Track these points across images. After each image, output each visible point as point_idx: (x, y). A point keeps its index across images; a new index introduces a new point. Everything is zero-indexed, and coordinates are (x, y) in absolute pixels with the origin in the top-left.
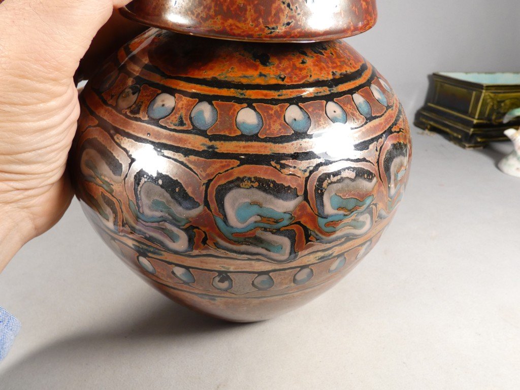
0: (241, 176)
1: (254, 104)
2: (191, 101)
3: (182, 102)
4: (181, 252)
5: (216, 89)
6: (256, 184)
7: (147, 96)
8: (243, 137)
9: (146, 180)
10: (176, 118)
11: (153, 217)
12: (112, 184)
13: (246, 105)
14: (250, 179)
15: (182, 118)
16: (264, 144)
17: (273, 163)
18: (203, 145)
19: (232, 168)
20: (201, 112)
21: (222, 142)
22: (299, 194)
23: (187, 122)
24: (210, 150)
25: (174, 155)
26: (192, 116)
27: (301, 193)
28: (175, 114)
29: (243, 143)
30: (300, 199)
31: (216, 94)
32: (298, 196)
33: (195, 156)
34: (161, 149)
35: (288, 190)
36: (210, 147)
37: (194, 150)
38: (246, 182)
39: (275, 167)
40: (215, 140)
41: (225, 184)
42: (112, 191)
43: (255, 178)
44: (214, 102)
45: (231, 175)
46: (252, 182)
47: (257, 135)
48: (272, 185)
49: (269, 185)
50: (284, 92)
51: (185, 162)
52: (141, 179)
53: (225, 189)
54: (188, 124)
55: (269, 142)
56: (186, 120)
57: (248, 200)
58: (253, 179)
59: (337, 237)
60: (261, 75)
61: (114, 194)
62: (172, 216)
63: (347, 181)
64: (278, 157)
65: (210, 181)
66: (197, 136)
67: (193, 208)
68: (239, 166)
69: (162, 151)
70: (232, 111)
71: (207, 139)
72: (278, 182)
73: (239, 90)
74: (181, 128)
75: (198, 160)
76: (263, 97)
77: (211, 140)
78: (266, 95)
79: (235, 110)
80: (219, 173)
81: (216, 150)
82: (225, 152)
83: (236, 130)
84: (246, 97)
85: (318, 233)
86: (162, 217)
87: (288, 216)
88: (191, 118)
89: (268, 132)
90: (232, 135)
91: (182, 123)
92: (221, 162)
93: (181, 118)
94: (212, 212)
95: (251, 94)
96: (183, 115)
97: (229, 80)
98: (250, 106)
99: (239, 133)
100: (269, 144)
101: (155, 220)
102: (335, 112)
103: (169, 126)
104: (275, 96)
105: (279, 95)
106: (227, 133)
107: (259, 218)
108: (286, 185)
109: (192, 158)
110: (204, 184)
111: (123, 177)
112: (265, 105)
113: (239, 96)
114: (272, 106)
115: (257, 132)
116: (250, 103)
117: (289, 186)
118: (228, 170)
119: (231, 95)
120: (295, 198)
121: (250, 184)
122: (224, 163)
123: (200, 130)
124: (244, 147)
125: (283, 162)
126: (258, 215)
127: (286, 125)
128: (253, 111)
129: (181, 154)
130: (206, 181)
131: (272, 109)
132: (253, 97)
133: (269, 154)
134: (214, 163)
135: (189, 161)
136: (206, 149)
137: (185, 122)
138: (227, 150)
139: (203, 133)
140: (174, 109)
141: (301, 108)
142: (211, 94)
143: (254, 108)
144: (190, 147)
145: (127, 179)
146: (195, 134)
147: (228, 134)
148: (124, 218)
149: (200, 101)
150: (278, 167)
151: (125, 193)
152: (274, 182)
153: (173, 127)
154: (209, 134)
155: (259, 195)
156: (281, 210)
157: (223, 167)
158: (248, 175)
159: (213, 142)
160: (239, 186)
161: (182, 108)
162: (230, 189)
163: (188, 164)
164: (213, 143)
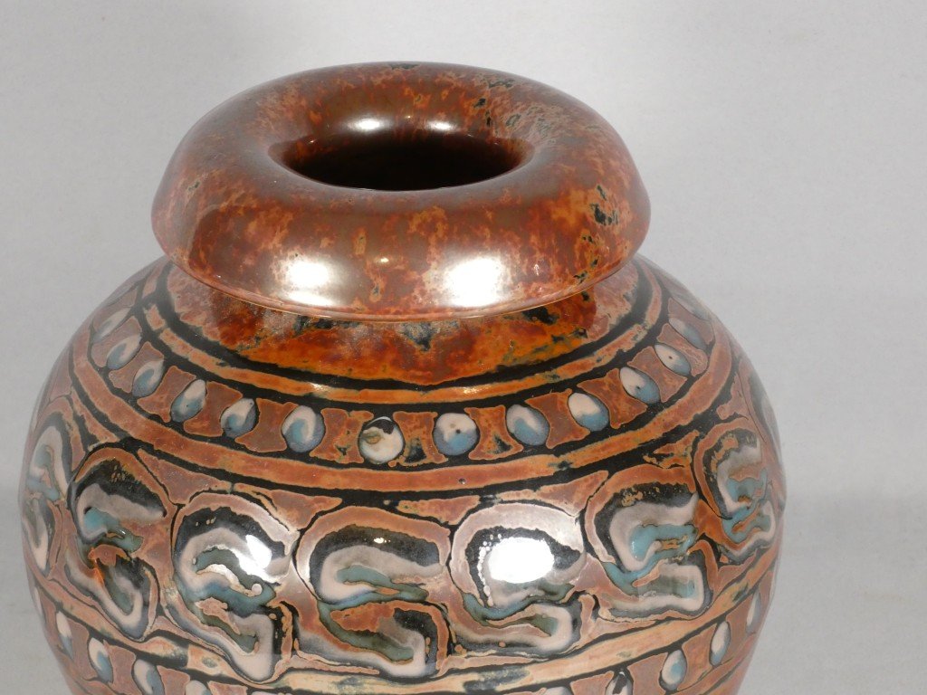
0: (618, 491)
1: (579, 386)
2: (496, 411)
3: (482, 418)
4: (563, 650)
5: (515, 382)
6: (640, 495)
7: (415, 427)
8: (595, 437)
9: (488, 548)
10: (490, 442)
11: (512, 605)
12: (422, 584)
13: (569, 391)
14: (629, 490)
15: (500, 440)
16: (622, 435)
17: (646, 458)
18: (550, 465)
19: (603, 484)
20: (521, 422)
21: (573, 452)
22: (692, 492)
23: (511, 442)
24: (564, 469)
25: (518, 495)
26: (512, 430)
27: (693, 490)
28: (486, 437)
29: (599, 444)
30: (694, 499)
31: (522, 389)
32: (692, 495)
33: (548, 484)
34: (494, 494)
35: (678, 490)
36: (561, 465)
37: (543, 478)
38: (627, 497)
39: (651, 463)
40: (563, 454)
41: (603, 509)
42: (426, 594)
43: (635, 486)
44: (527, 401)
45: (605, 493)
46: (634, 494)
47: (608, 426)
48: (658, 490)
49: (654, 491)
50: (599, 353)
51: (538, 498)
52: (479, 551)
53: (606, 517)
54: (515, 445)
55: (627, 430)
56: (508, 440)
57: (638, 523)
58: (633, 490)
59: (749, 549)
60: (556, 339)
61: (428, 600)
62: (544, 590)
63: (733, 453)
64: (648, 448)
65: (583, 513)
66: (536, 456)
67: (572, 562)
68: (609, 477)
69: (498, 496)
70: (559, 406)
71: (552, 456)
72: (663, 483)
73: (546, 373)
74: (507, 454)
75: (554, 489)
76: (582, 372)
77: (557, 455)
78: (583, 367)
79: (562, 403)
80: (590, 497)
81: (572, 466)
82: (584, 465)
83: (581, 430)
84: (562, 379)
85: (728, 548)
86: (529, 597)
87: (690, 529)
88: (512, 435)
89: (619, 417)
90: (580, 439)
91: (505, 447)
92: (586, 481)
93: (498, 440)
94: (598, 558)
95: (564, 372)
96: (499, 434)
97: (522, 362)
98: (576, 390)
99: (587, 433)
100: (630, 434)
101: (518, 608)
102: (671, 358)
103: (488, 456)
104: (593, 364)
105: (598, 361)
106: (572, 438)
107: (657, 545)
108: (673, 483)
109: (545, 489)
110: (576, 520)
111: (442, 562)
112: (591, 381)
113: (551, 381)
114: (600, 379)
115: (606, 422)
116: (573, 385)
117: (677, 484)
118: (598, 489)
119: (543, 383)
120: (690, 498)
121: (632, 498)
122: (590, 481)
123: (535, 447)
124: (603, 449)
125: (656, 452)
126: (657, 540)
127: (633, 400)
128: (584, 396)
129: (527, 490)
130: (576, 515)
131: (604, 384)
132: (571, 376)
133: (636, 447)
134: (577, 484)
135: (543, 495)
136: (558, 470)
137: (507, 443)
138: (585, 461)
139: (541, 449)
140: (478, 431)
141: (634, 369)
142: (515, 391)
143: (581, 391)
144: (534, 475)
145: (451, 563)
146: (532, 454)
147: (575, 439)
148: (453, 633)
149: (508, 406)
150: (654, 460)
151: (453, 588)
152: (658, 485)
153: (496, 457)
154: (551, 447)
155: (649, 509)
156: (679, 523)
157: (591, 486)
158: (625, 486)
159: (562, 456)
160: (621, 506)
161: (490, 425)
162: (612, 514)
163: (543, 500)
164: (563, 458)
